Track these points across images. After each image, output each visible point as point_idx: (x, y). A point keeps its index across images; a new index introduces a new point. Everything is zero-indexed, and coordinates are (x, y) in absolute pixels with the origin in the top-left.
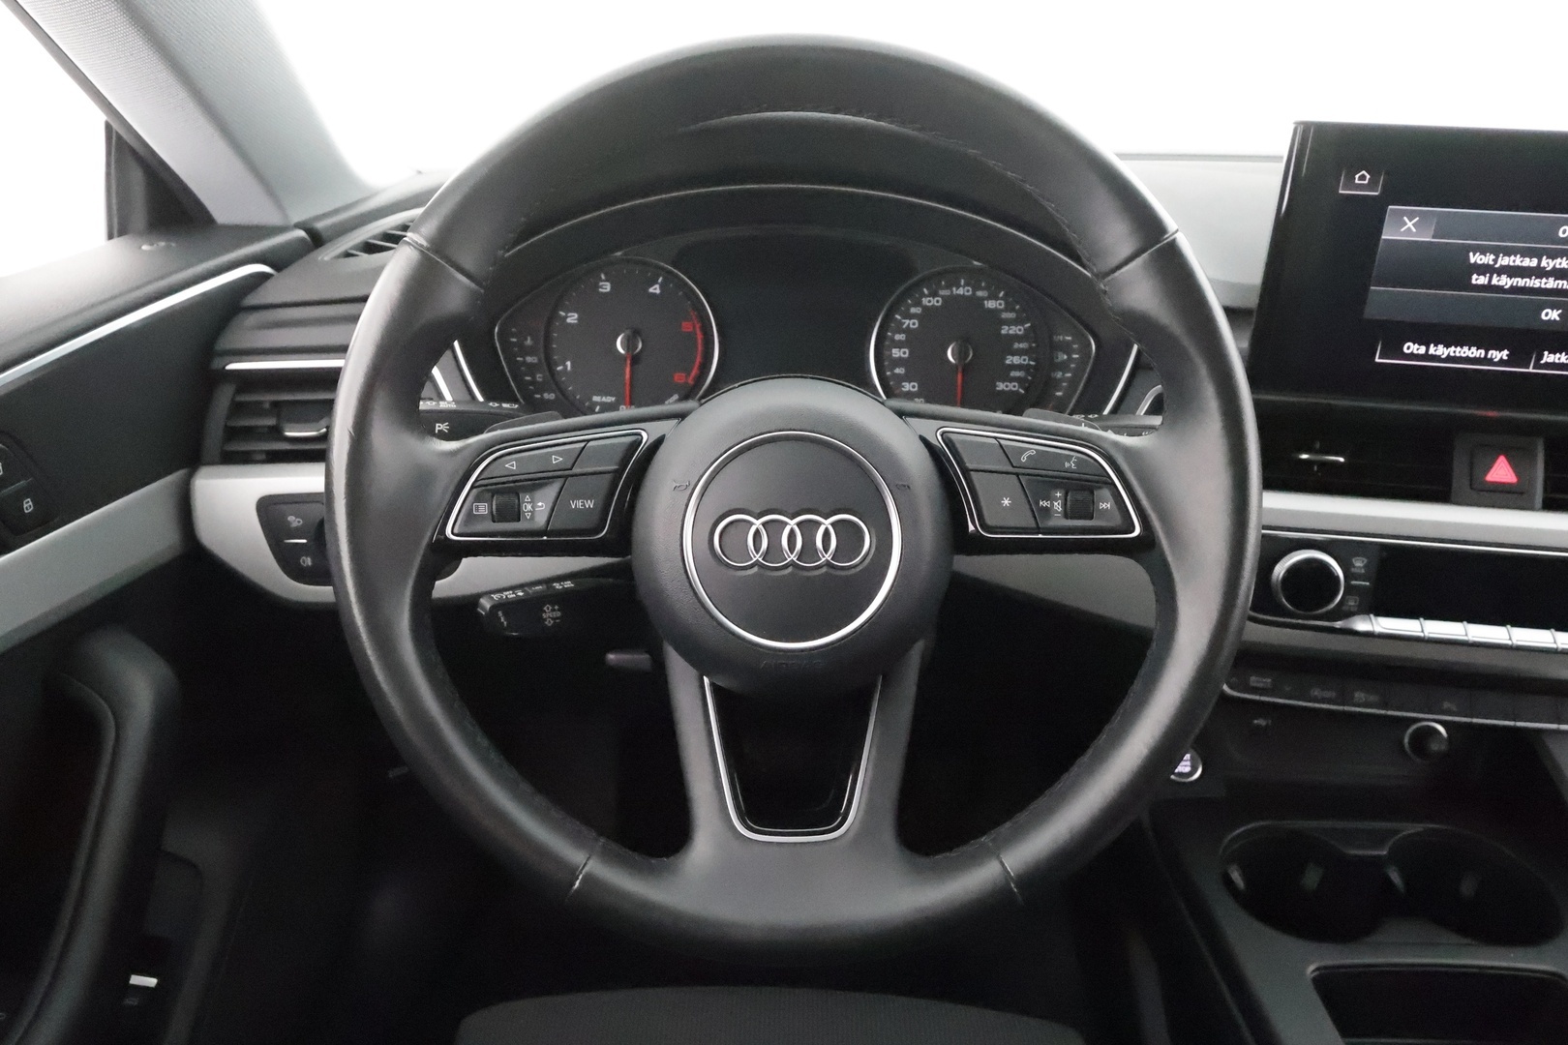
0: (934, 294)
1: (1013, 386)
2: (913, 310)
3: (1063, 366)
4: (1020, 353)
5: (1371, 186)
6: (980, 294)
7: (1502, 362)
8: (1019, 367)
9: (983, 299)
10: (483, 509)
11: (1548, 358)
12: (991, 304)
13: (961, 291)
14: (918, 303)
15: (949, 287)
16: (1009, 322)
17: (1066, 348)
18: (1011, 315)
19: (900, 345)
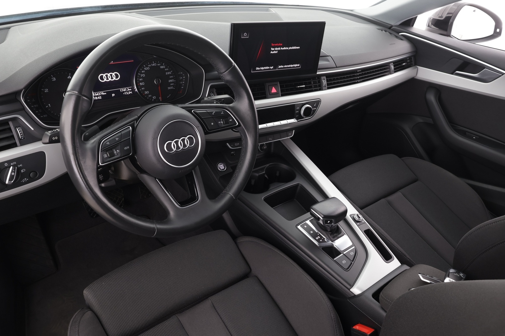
0: (147, 66)
1: (172, 88)
2: (143, 72)
3: (182, 80)
4: (171, 79)
5: (247, 36)
6: (158, 65)
7: (272, 69)
8: (172, 82)
9: (159, 66)
10: (105, 156)
11: (280, 67)
12: (162, 67)
13: (153, 65)
14: (143, 70)
15: (150, 64)
16: (167, 71)
17: (181, 75)
18: (167, 69)
19: (141, 82)
